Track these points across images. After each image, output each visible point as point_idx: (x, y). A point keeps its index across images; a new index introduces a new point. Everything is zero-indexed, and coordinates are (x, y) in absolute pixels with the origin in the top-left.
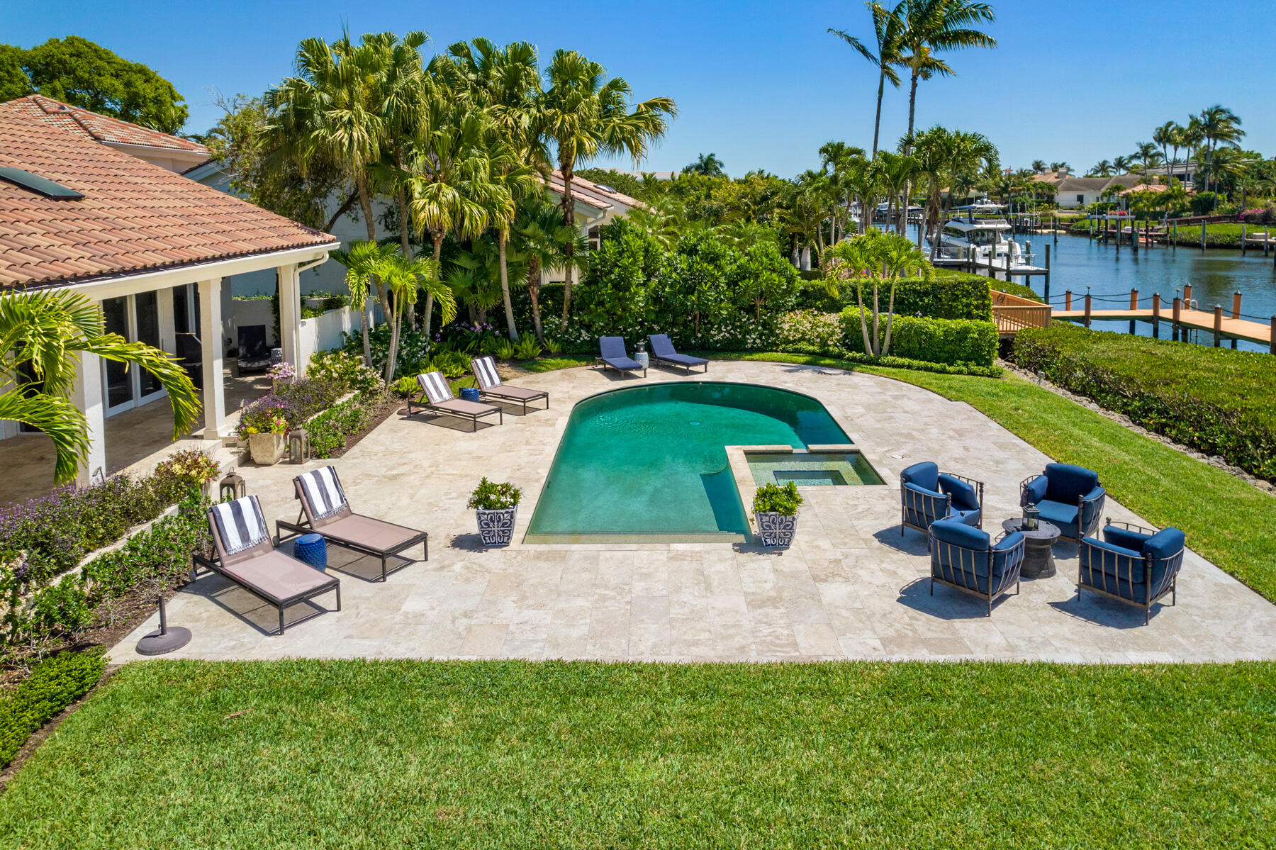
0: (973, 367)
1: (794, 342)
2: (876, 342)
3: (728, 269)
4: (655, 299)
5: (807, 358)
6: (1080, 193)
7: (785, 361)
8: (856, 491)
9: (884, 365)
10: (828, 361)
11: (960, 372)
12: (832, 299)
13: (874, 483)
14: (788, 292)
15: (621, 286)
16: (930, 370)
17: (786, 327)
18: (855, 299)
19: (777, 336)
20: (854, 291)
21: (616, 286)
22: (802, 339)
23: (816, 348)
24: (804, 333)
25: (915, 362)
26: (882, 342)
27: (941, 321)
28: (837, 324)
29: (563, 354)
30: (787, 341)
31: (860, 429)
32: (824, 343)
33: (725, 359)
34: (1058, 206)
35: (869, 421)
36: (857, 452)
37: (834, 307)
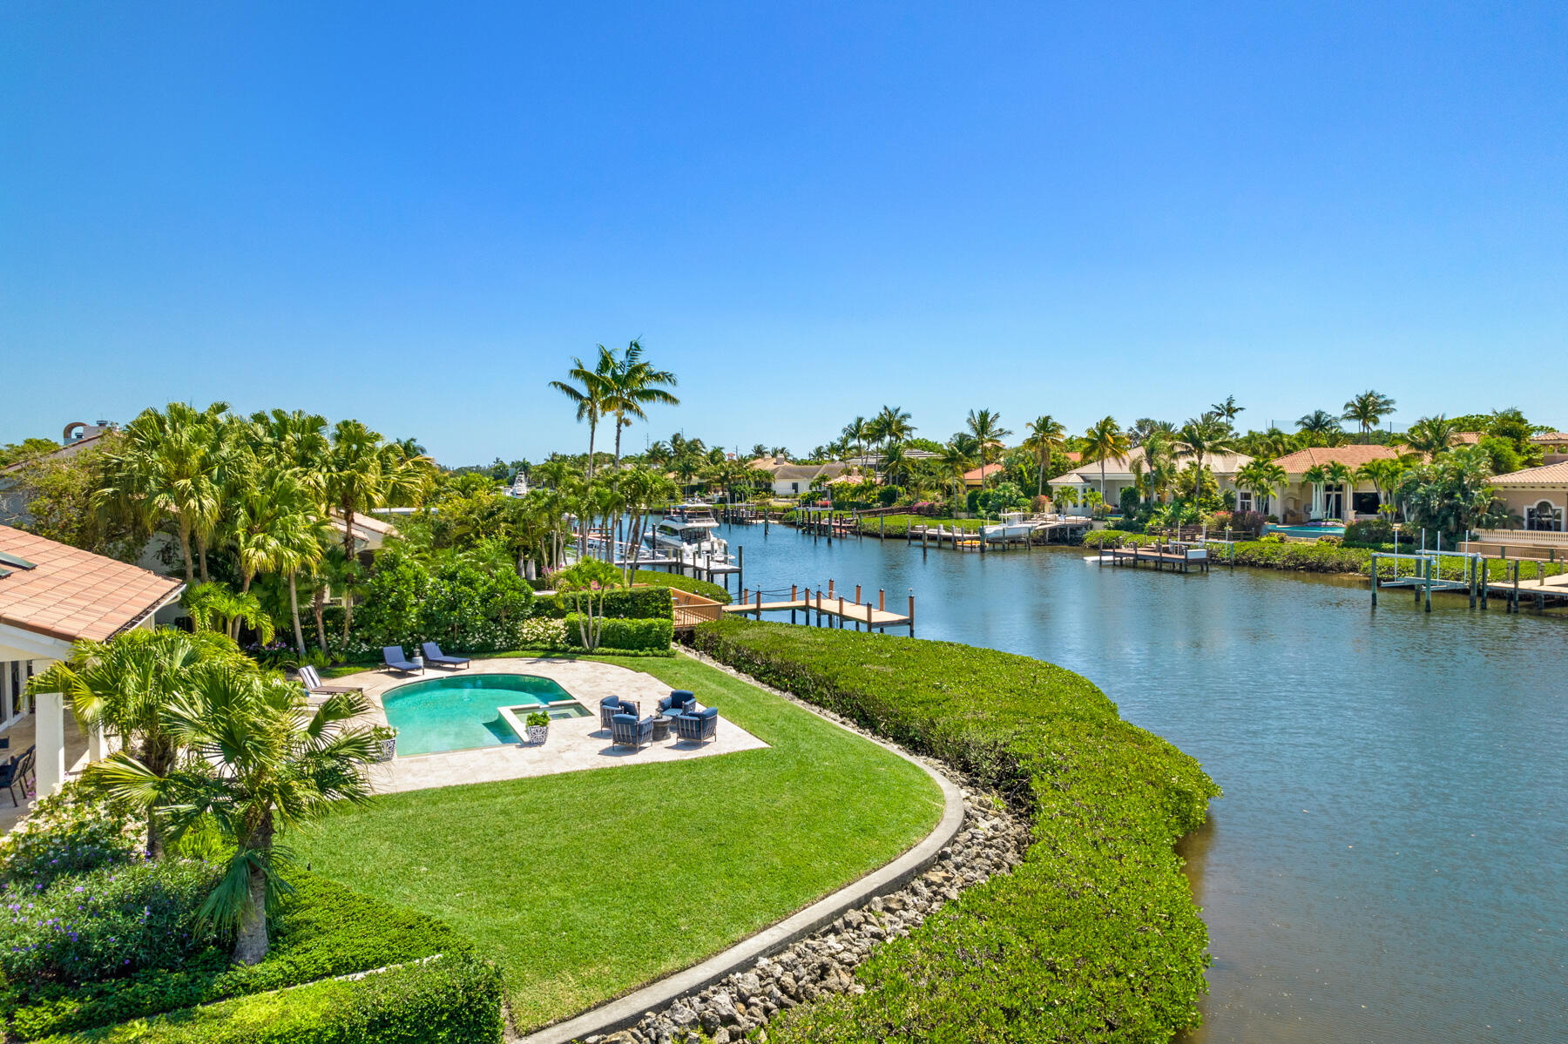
0: (656, 651)
1: (530, 642)
2: (591, 638)
3: (480, 590)
4: (425, 616)
5: (542, 654)
6: (795, 481)
7: (526, 657)
8: (577, 721)
9: (597, 654)
10: (557, 655)
11: (647, 655)
12: (559, 610)
13: (587, 715)
14: (525, 605)
15: (399, 606)
16: (627, 655)
17: (525, 631)
18: (575, 607)
19: (518, 638)
20: (575, 601)
21: (393, 607)
22: (537, 640)
23: (547, 646)
24: (538, 635)
25: (617, 651)
26: (595, 638)
27: (635, 620)
28: (562, 627)
29: (348, 663)
30: (526, 642)
31: (579, 692)
32: (553, 642)
33: (480, 659)
34: (774, 494)
35: (586, 688)
36: (579, 703)
37: (560, 614)
